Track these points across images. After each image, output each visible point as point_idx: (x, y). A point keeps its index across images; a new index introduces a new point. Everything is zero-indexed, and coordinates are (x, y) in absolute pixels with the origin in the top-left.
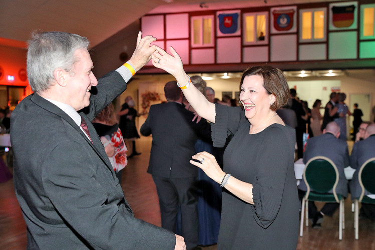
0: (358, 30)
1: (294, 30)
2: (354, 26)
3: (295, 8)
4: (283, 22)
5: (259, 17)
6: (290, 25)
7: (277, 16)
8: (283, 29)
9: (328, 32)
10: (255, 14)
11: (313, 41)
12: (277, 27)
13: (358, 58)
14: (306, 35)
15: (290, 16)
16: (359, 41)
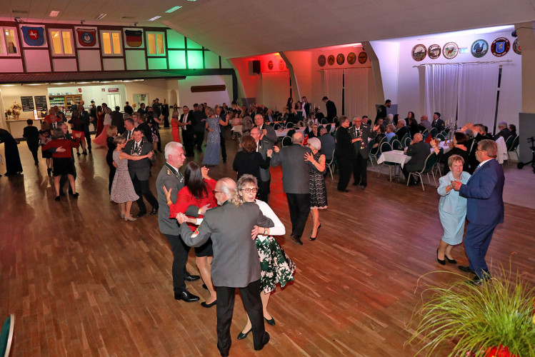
0: (145, 49)
1: (97, 46)
2: (142, 46)
3: (96, 28)
4: (87, 39)
5: (63, 33)
6: (93, 42)
7: (81, 34)
8: (88, 45)
9: (124, 49)
10: (60, 30)
11: (113, 55)
12: (82, 42)
13: (147, 70)
14: (107, 51)
15: (92, 34)
16: (147, 57)
